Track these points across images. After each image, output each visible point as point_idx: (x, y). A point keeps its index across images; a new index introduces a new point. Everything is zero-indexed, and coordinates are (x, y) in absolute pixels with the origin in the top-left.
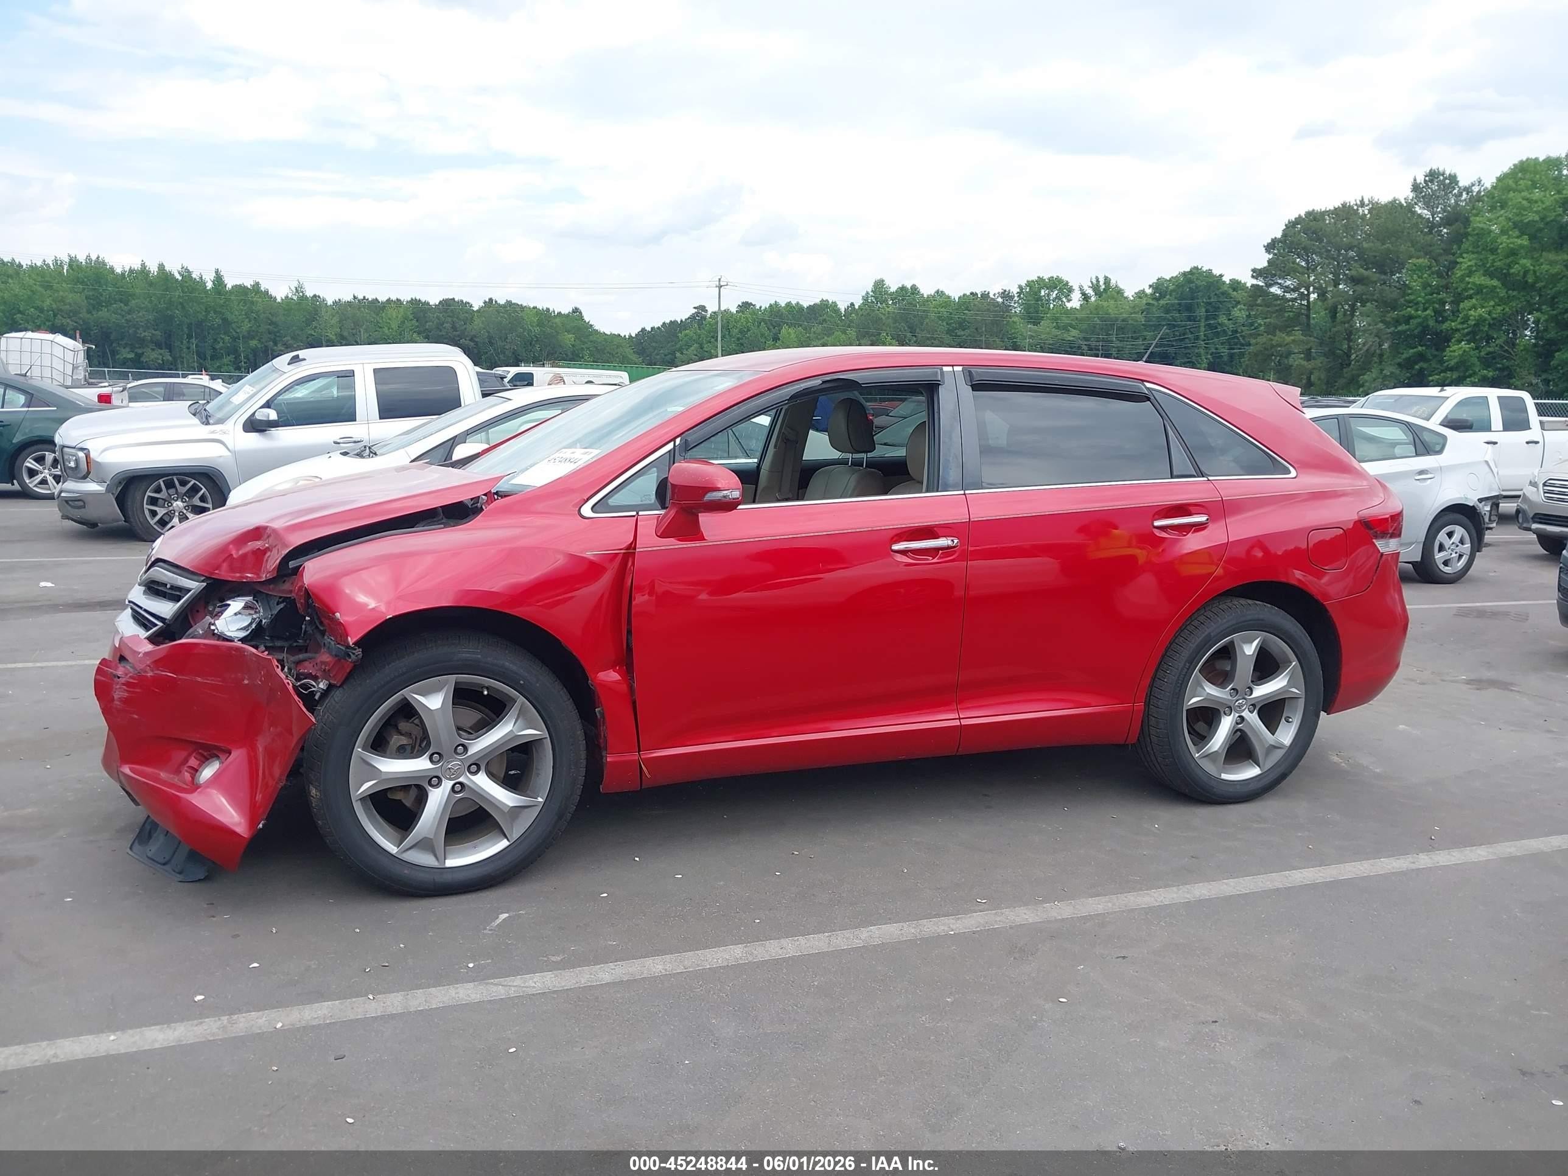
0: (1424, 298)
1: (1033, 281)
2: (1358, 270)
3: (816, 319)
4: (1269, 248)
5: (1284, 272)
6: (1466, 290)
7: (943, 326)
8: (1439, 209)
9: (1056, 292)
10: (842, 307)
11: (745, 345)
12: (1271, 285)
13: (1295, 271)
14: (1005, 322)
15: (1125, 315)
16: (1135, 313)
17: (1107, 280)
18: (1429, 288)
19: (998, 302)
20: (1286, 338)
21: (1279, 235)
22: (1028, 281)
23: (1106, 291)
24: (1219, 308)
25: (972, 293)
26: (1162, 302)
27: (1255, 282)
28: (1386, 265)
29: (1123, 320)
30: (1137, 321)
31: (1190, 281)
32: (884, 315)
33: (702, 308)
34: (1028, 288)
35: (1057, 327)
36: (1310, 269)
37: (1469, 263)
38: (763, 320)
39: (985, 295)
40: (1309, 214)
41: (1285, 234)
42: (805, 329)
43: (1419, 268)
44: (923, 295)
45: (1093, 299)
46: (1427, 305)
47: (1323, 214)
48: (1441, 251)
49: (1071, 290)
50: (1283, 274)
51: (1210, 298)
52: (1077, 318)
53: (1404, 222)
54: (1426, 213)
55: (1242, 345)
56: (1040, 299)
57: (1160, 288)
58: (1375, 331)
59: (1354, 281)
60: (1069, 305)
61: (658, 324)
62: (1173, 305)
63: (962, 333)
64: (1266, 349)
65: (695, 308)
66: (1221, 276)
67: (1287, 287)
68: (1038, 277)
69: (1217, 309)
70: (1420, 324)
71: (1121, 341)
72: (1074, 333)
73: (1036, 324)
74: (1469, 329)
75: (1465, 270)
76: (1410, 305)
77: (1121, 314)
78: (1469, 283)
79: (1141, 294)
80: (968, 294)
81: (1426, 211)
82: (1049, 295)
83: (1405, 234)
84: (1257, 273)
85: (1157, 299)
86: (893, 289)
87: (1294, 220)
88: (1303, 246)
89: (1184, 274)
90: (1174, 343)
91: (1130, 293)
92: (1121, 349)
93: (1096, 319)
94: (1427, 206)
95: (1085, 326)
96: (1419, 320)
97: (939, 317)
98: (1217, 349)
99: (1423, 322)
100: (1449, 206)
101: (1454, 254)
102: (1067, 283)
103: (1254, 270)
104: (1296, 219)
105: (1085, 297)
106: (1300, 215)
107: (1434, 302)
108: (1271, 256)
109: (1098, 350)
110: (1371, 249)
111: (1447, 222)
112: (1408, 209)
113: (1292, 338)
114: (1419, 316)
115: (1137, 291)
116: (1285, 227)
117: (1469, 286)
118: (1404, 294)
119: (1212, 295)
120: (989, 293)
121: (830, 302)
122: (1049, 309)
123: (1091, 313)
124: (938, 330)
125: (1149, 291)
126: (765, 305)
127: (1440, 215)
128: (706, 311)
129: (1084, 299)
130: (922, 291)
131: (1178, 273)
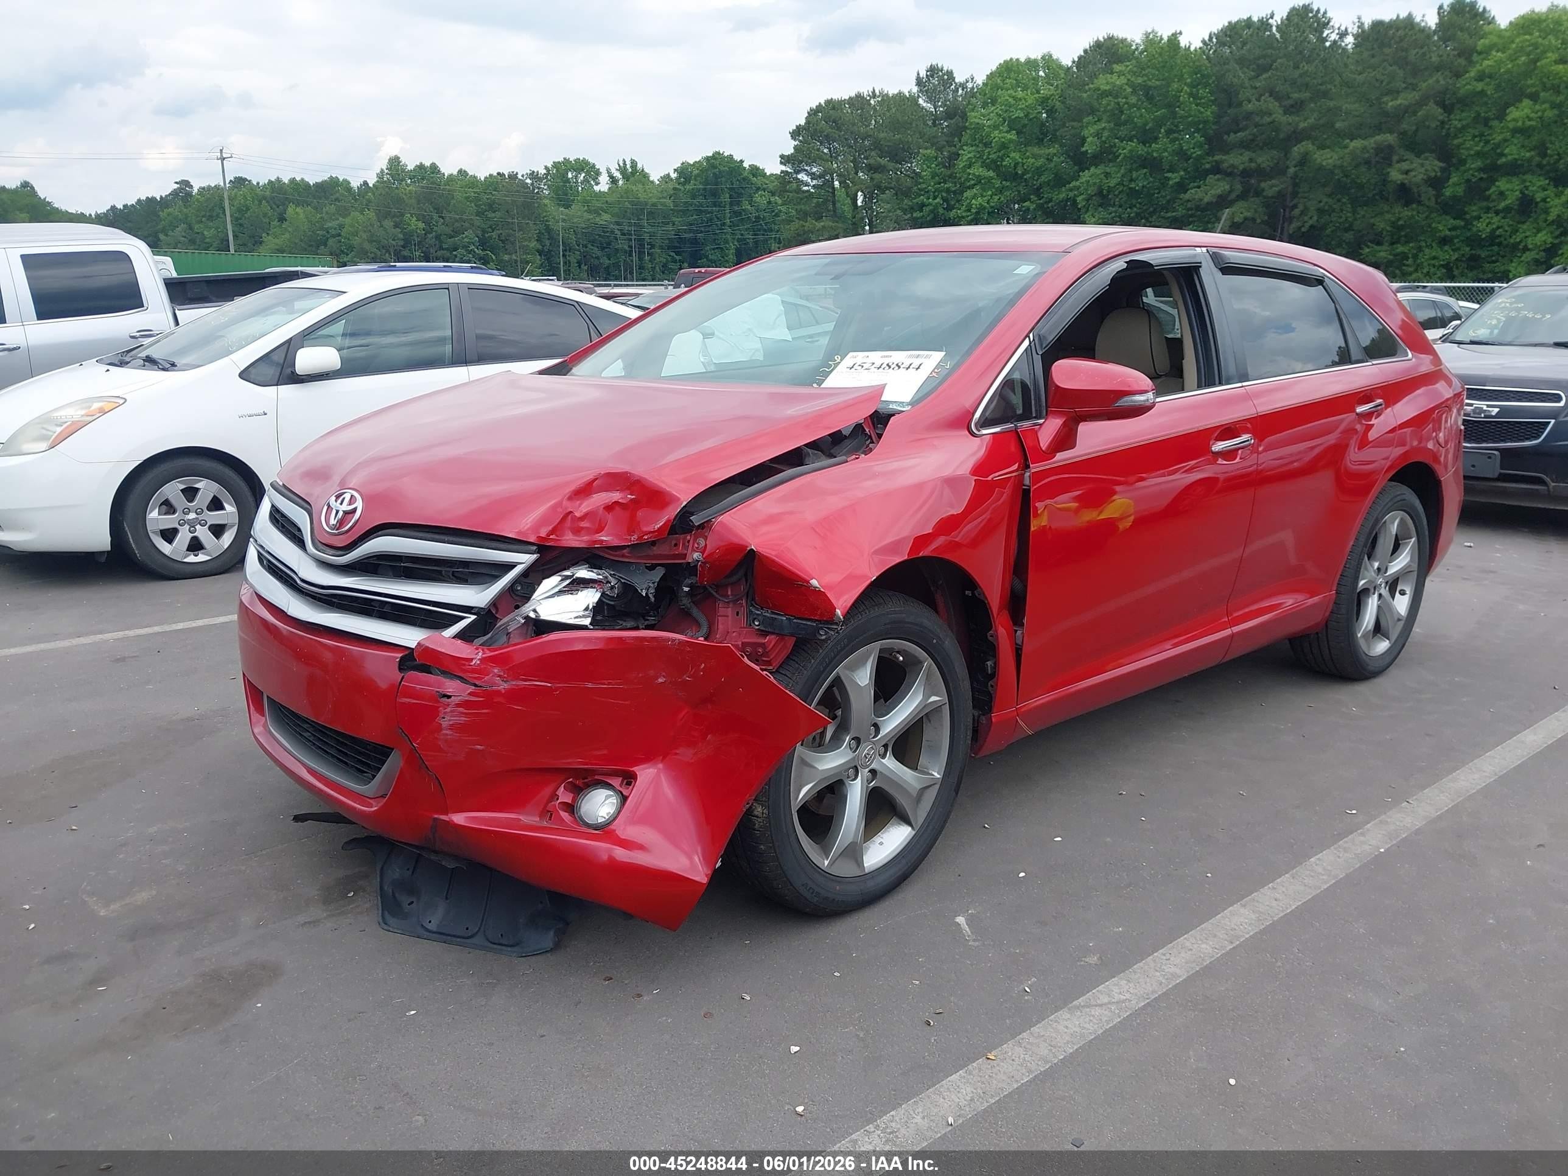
0: (933, 186)
1: (559, 162)
2: (876, 159)
3: (327, 198)
4: (795, 134)
5: (809, 158)
6: (968, 180)
7: (472, 207)
8: (940, 104)
9: (583, 175)
10: (355, 184)
11: (245, 226)
12: (798, 172)
13: (821, 158)
14: (536, 205)
15: (654, 200)
16: (663, 198)
17: (634, 163)
18: (937, 178)
19: (527, 184)
20: (817, 224)
21: (803, 122)
22: (554, 163)
23: (632, 173)
24: (742, 194)
25: (499, 174)
26: (688, 187)
27: (784, 168)
28: (898, 154)
29: (652, 205)
30: (666, 206)
31: (714, 167)
32: (405, 194)
33: (186, 183)
34: (555, 169)
35: (589, 211)
36: (833, 157)
37: (969, 155)
38: (264, 198)
39: (513, 176)
40: (829, 102)
41: (808, 122)
42: (316, 208)
43: (927, 159)
44: (444, 174)
45: (621, 182)
46: (936, 194)
47: (841, 103)
48: (945, 143)
49: (598, 173)
50: (810, 161)
51: (732, 184)
52: (607, 202)
53: (912, 115)
54: (929, 106)
55: (765, 230)
56: (568, 181)
57: (684, 172)
58: (894, 218)
59: (872, 169)
60: (597, 188)
61: (131, 201)
62: (699, 190)
63: (493, 215)
64: (798, 235)
65: (176, 183)
66: (742, 161)
67: (814, 174)
68: (564, 159)
69: (740, 195)
70: (932, 211)
71: (652, 226)
72: (606, 217)
73: (567, 206)
74: (972, 216)
75: (966, 161)
76: (922, 193)
77: (650, 198)
78: (970, 174)
79: (666, 178)
80: (495, 174)
81: (929, 105)
82: (576, 177)
83: (914, 125)
84: (785, 160)
85: (684, 184)
86: (410, 167)
87: (815, 108)
88: (825, 133)
89: (707, 159)
90: (703, 229)
91: (655, 177)
92: (652, 234)
93: (626, 203)
94: (930, 100)
95: (616, 210)
96: (931, 208)
97: (467, 198)
98: (742, 235)
99: (934, 209)
100: (949, 100)
101: (955, 146)
102: (594, 165)
103: (782, 157)
104: (817, 107)
105: (613, 180)
106: (820, 103)
107: (942, 191)
108: (797, 143)
109: (631, 235)
110: (886, 138)
111: (949, 115)
112: (913, 100)
113: (822, 224)
114: (930, 204)
115: (662, 175)
116: (807, 115)
117: (970, 177)
118: (917, 183)
119: (734, 180)
120: (517, 174)
121: (341, 180)
122: (578, 192)
123: (622, 197)
124: (467, 212)
125: (674, 175)
126: (263, 181)
127: (941, 109)
128: (191, 187)
129: (612, 182)
130: (443, 170)
131: (700, 158)
